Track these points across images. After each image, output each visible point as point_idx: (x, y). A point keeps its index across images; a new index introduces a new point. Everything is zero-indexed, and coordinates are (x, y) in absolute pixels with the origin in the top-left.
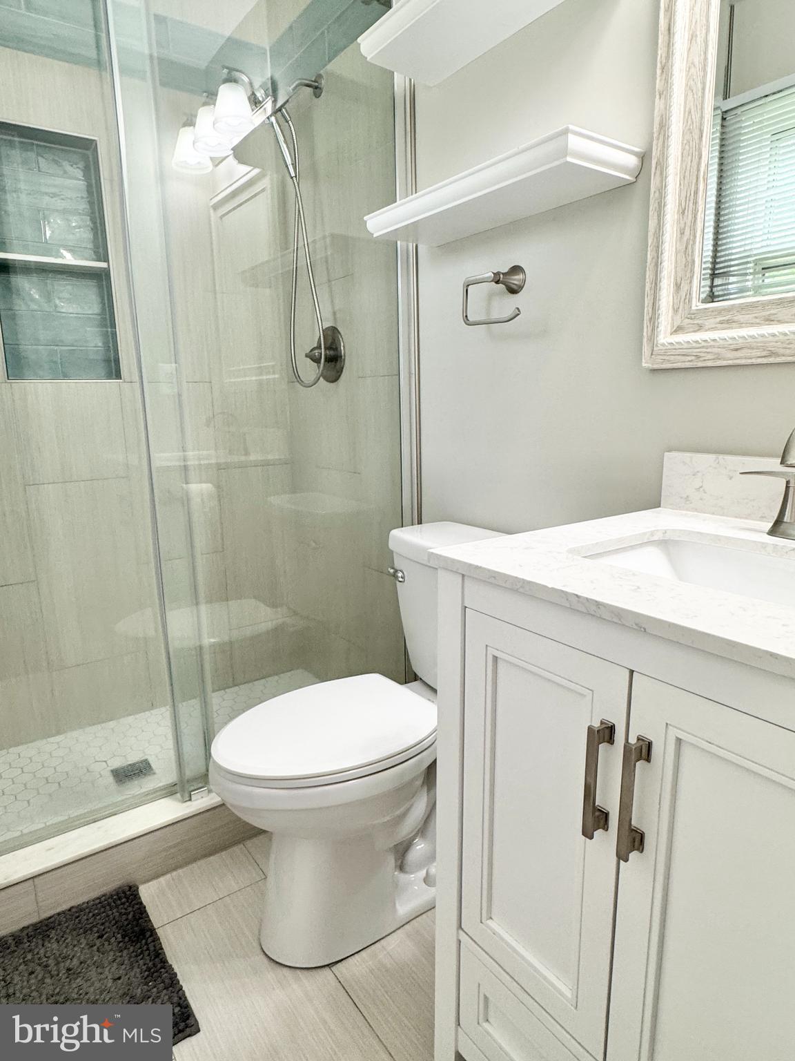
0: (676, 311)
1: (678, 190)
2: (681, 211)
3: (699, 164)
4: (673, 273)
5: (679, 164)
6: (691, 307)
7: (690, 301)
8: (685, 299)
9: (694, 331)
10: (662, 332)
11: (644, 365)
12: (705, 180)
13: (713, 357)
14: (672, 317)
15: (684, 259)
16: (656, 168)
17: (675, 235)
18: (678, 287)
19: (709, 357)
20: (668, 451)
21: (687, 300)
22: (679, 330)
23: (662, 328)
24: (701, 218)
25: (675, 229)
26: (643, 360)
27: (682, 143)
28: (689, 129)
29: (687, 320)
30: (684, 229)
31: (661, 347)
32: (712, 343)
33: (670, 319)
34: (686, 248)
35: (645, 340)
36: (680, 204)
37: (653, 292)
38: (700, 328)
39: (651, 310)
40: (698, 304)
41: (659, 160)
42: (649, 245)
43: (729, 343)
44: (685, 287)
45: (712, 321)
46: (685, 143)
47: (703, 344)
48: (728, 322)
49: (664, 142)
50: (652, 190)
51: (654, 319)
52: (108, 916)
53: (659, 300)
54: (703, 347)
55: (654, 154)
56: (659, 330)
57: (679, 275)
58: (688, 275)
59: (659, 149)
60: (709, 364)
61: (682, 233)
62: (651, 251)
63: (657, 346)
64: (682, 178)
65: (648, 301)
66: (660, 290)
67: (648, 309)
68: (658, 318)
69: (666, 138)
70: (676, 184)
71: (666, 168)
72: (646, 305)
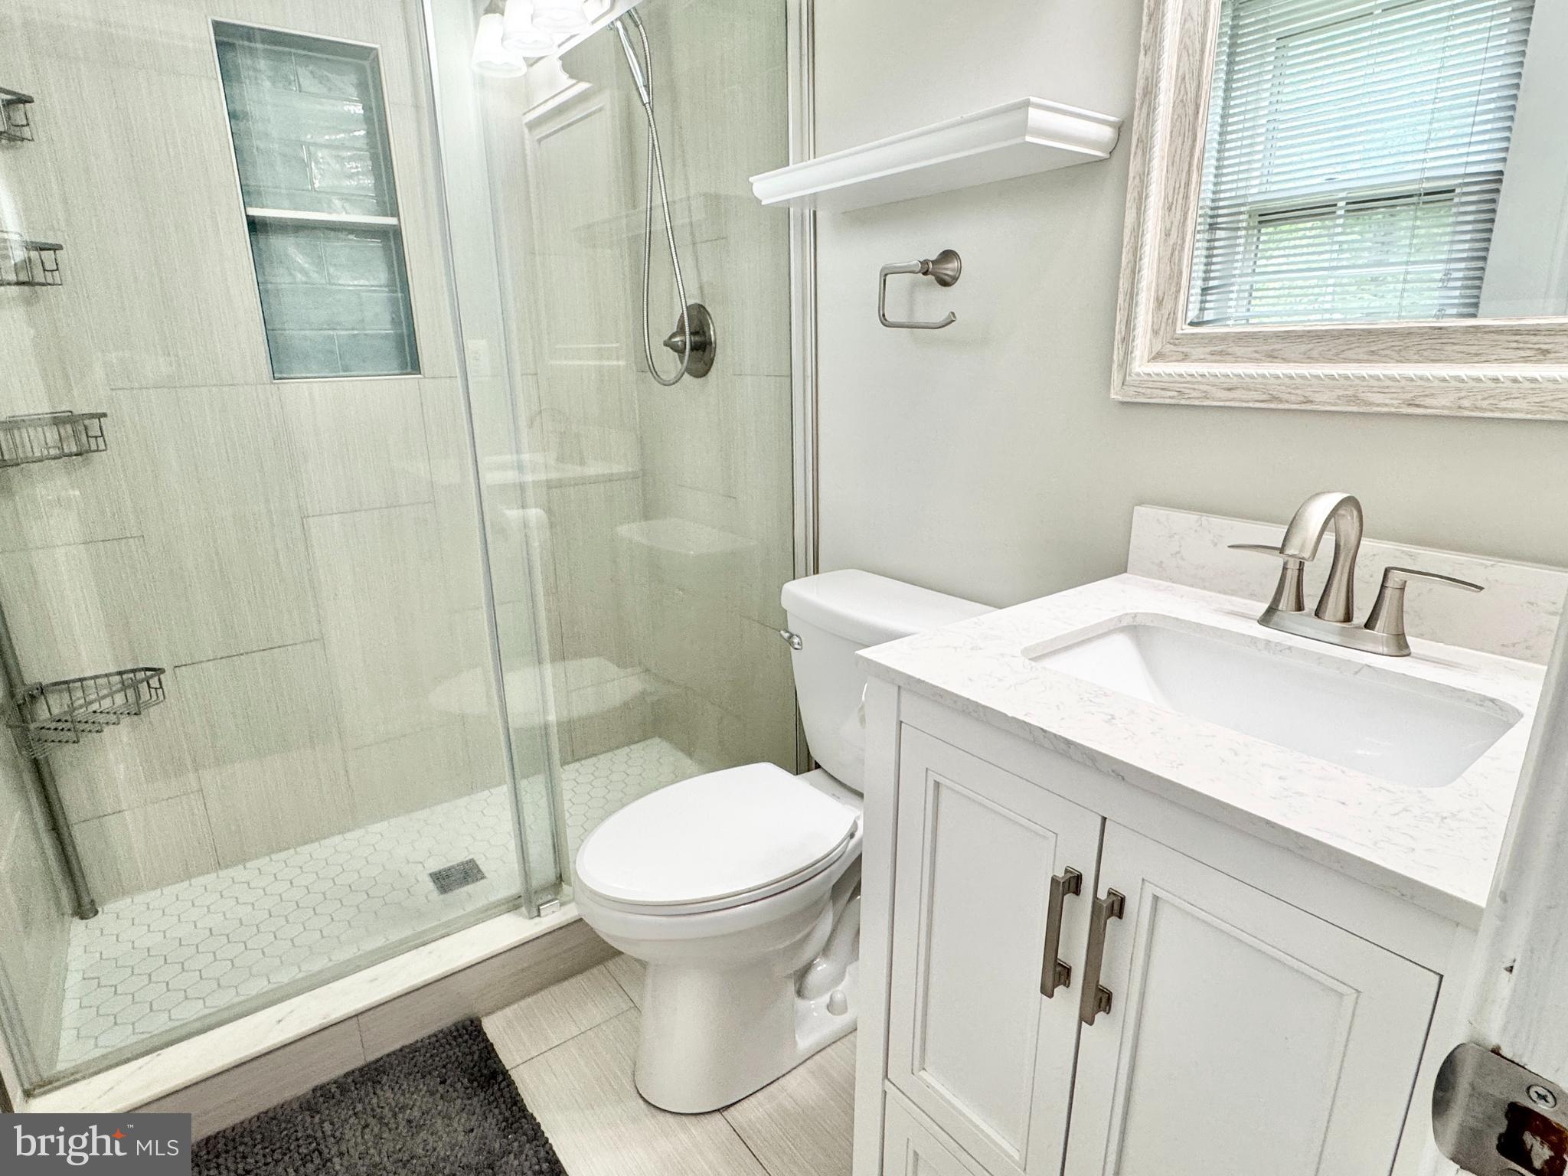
0: (1155, 332)
1: (1164, 178)
2: (1167, 205)
3: (1193, 147)
4: (1154, 284)
5: (1167, 146)
6: (1175, 330)
7: (1174, 323)
8: (1168, 319)
9: (1178, 361)
10: (1138, 358)
11: (1113, 396)
12: (1200, 168)
13: (1200, 395)
14: (1151, 340)
15: (1169, 268)
16: (1137, 146)
17: (1158, 237)
18: (1159, 302)
19: (1194, 394)
20: (1140, 505)
21: (1170, 321)
22: (1158, 357)
23: (1137, 353)
24: (1192, 218)
25: (1159, 229)
26: (1112, 391)
27: (1172, 119)
28: (1182, 101)
29: (1169, 346)
30: (1170, 230)
31: (1135, 378)
32: (1200, 379)
33: (1148, 343)
34: (1172, 254)
35: (1115, 366)
36: (1166, 197)
37: (1127, 306)
38: (1185, 357)
39: (1123, 328)
40: (1184, 327)
41: (1140, 135)
42: (1125, 244)
43: (1220, 381)
44: (1168, 304)
45: (1201, 350)
46: (1177, 119)
47: (1189, 379)
48: (1221, 353)
49: (1148, 114)
50: (1131, 175)
51: (1128, 340)
52: (448, 1057)
53: (1135, 318)
54: (1188, 382)
55: (1134, 128)
56: (1133, 355)
57: (1162, 288)
58: (1173, 289)
59: (1142, 121)
60: (1196, 403)
61: (1168, 234)
62: (1128, 253)
63: (1130, 375)
64: (1170, 164)
65: (1120, 317)
66: (1136, 305)
67: (1120, 327)
68: (1133, 340)
69: (1151, 110)
70: (1162, 170)
71: (1150, 150)
72: (1118, 322)
